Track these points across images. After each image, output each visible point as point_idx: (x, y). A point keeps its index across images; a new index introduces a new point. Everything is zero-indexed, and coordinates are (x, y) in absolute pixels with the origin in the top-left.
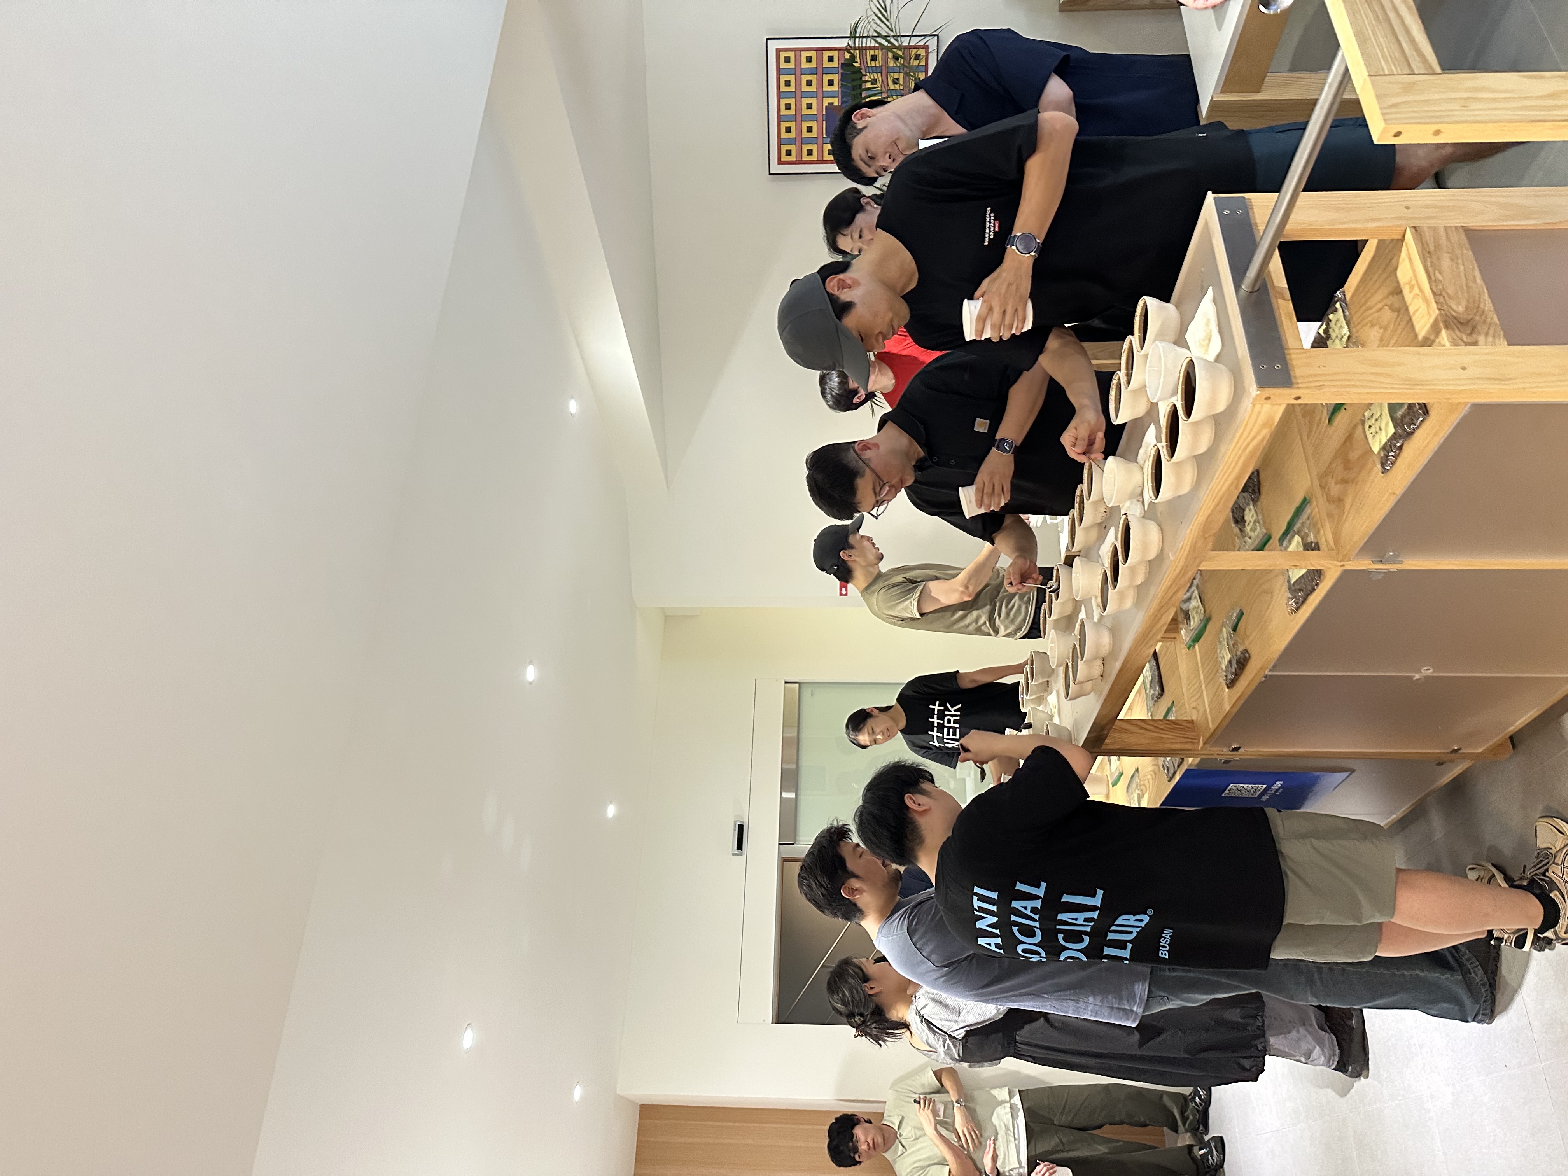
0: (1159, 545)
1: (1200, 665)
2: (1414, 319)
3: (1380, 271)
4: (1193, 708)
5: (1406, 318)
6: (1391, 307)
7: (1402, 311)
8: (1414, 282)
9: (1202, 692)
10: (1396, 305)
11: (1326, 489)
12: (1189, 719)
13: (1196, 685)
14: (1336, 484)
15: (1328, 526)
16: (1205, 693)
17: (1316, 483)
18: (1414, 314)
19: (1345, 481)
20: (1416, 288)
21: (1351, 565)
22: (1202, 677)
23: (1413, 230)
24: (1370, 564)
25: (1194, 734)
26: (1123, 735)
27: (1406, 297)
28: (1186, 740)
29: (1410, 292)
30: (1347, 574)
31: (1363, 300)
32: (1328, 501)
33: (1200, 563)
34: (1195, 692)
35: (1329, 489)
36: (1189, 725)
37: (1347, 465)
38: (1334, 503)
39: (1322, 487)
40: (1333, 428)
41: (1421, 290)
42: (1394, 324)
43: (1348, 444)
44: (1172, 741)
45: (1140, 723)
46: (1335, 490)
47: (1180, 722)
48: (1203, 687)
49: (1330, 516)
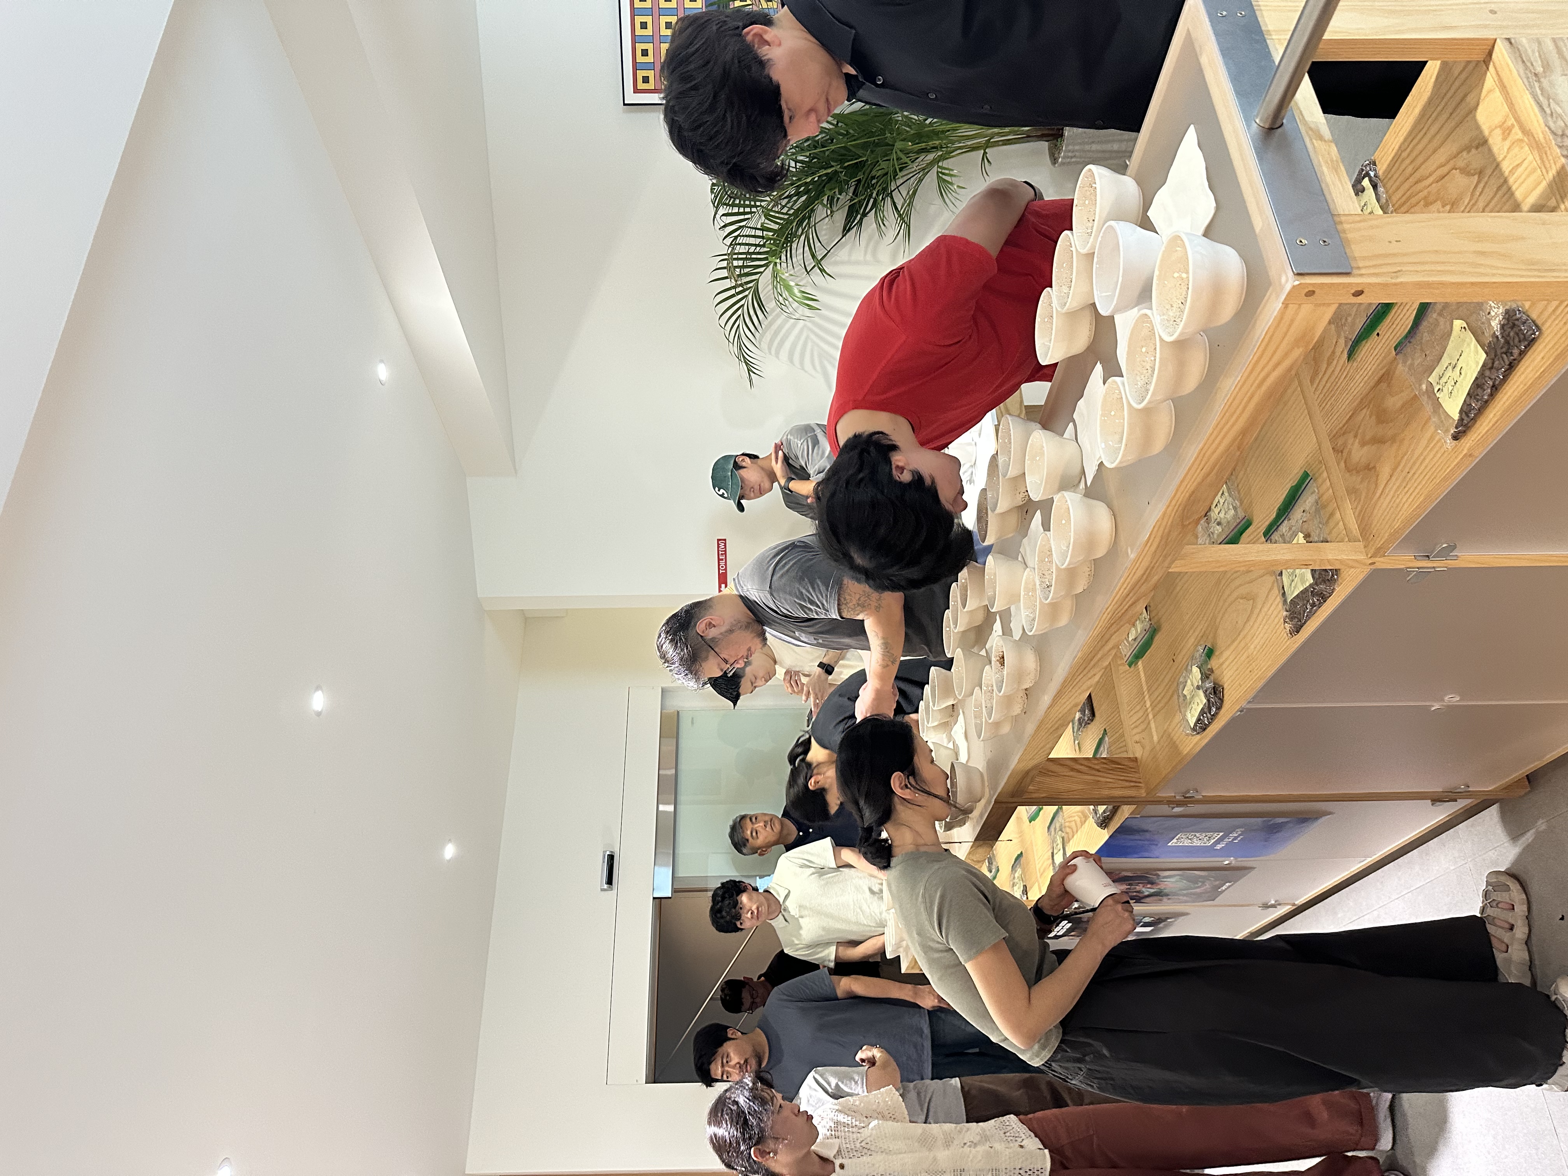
0: (1111, 536)
1: (1145, 688)
2: (1511, 181)
3: (1445, 116)
4: (1137, 742)
5: (1494, 183)
6: (1466, 171)
7: (1489, 171)
8: (1511, 121)
9: (1149, 723)
10: (1476, 165)
11: (1345, 454)
12: (1131, 756)
13: (1141, 714)
14: (1363, 444)
15: (1348, 507)
16: (1153, 725)
17: (1327, 445)
18: (1512, 172)
19: (1379, 441)
20: (1516, 129)
21: (1383, 563)
22: (1148, 704)
23: (1507, 44)
24: (1410, 561)
25: (1137, 775)
26: (1048, 779)
27: (1495, 150)
28: (1127, 784)
29: (1504, 139)
30: (1376, 577)
31: (1410, 169)
32: (1348, 469)
33: (1173, 562)
34: (1138, 722)
35: (1350, 452)
36: (1131, 764)
37: (1382, 417)
38: (1358, 472)
39: (1338, 451)
40: (1355, 364)
41: (1526, 132)
42: (1472, 195)
43: (1384, 385)
44: (1111, 785)
45: (1069, 763)
46: (1359, 454)
47: (1119, 761)
48: (1151, 716)
49: (1352, 492)
